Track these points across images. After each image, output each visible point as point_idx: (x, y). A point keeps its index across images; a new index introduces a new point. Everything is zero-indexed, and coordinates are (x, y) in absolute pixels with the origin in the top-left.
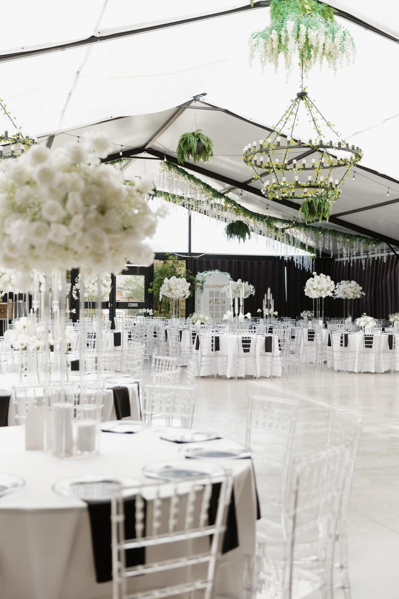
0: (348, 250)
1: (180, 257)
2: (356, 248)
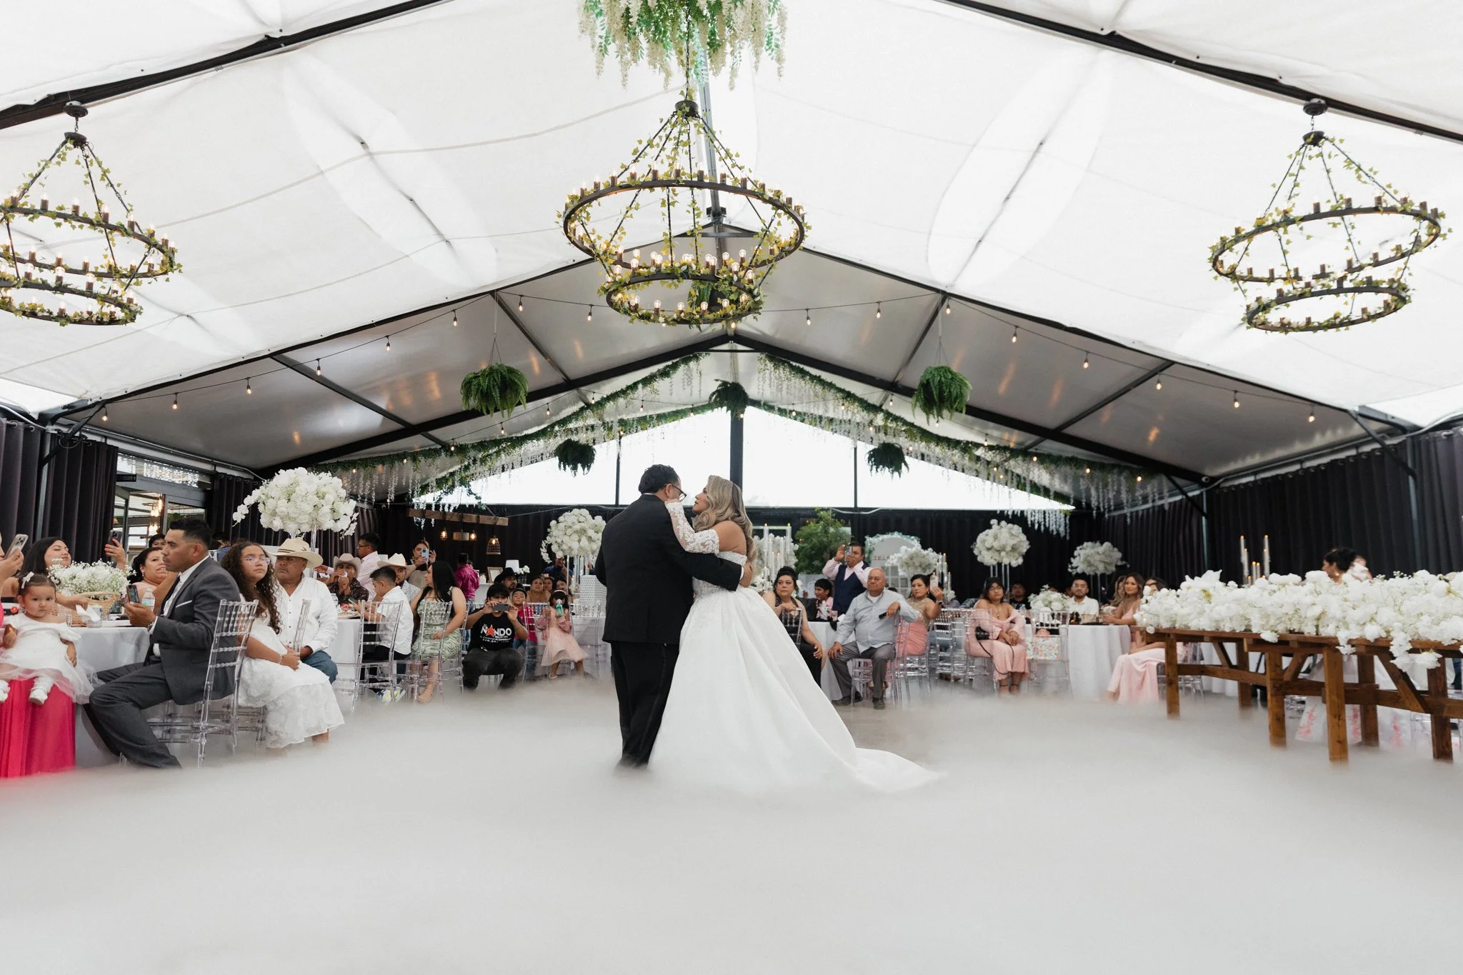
0: (1101, 490)
1: (841, 516)
2: (1113, 486)
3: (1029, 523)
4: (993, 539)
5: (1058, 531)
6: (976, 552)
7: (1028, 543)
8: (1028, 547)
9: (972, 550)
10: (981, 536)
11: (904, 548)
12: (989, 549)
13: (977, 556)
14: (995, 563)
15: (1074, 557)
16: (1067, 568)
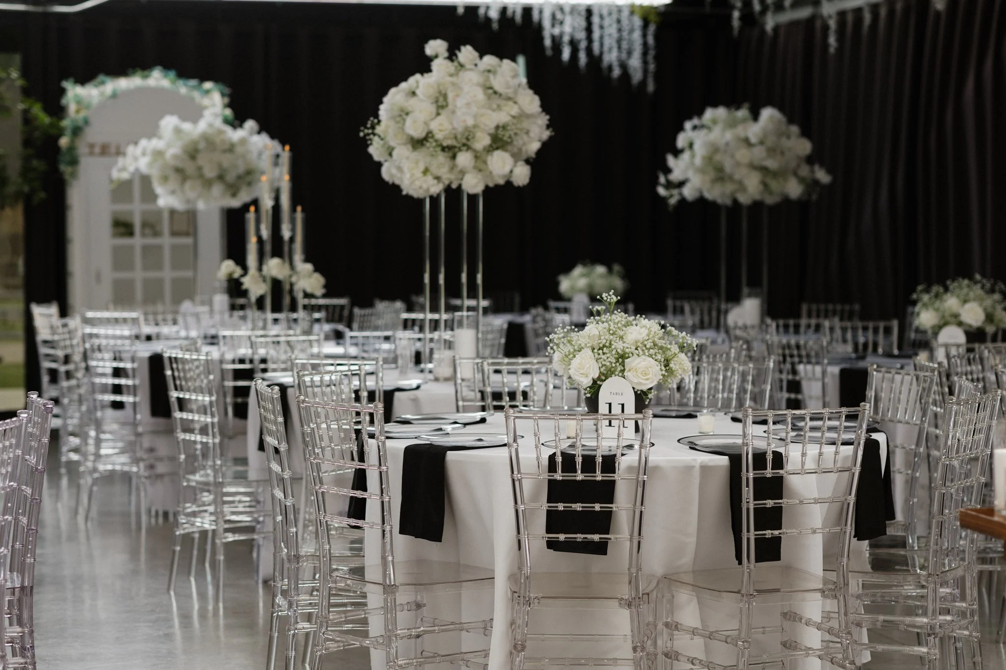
3: (548, 42)
4: (432, 109)
5: (624, 66)
6: (375, 150)
7: (544, 119)
8: (546, 134)
9: (365, 143)
10: (394, 98)
11: (169, 122)
12: (418, 143)
13: (379, 165)
14: (436, 188)
15: (677, 153)
16: (656, 182)
